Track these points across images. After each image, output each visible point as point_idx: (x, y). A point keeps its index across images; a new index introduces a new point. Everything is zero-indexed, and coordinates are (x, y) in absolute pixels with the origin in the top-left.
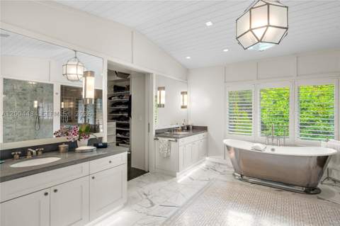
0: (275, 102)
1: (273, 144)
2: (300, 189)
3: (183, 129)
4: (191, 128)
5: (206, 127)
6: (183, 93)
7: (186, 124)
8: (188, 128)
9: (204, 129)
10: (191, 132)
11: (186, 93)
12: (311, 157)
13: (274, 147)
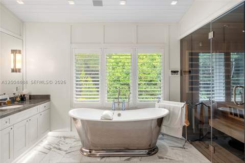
0: (113, 69)
1: (119, 109)
2: (144, 152)
3: (13, 101)
4: (27, 97)
5: (49, 95)
6: (14, 51)
7: (18, 94)
8: (23, 98)
9: (46, 98)
10: (27, 104)
11: (20, 52)
12: (152, 120)
13: (120, 112)
